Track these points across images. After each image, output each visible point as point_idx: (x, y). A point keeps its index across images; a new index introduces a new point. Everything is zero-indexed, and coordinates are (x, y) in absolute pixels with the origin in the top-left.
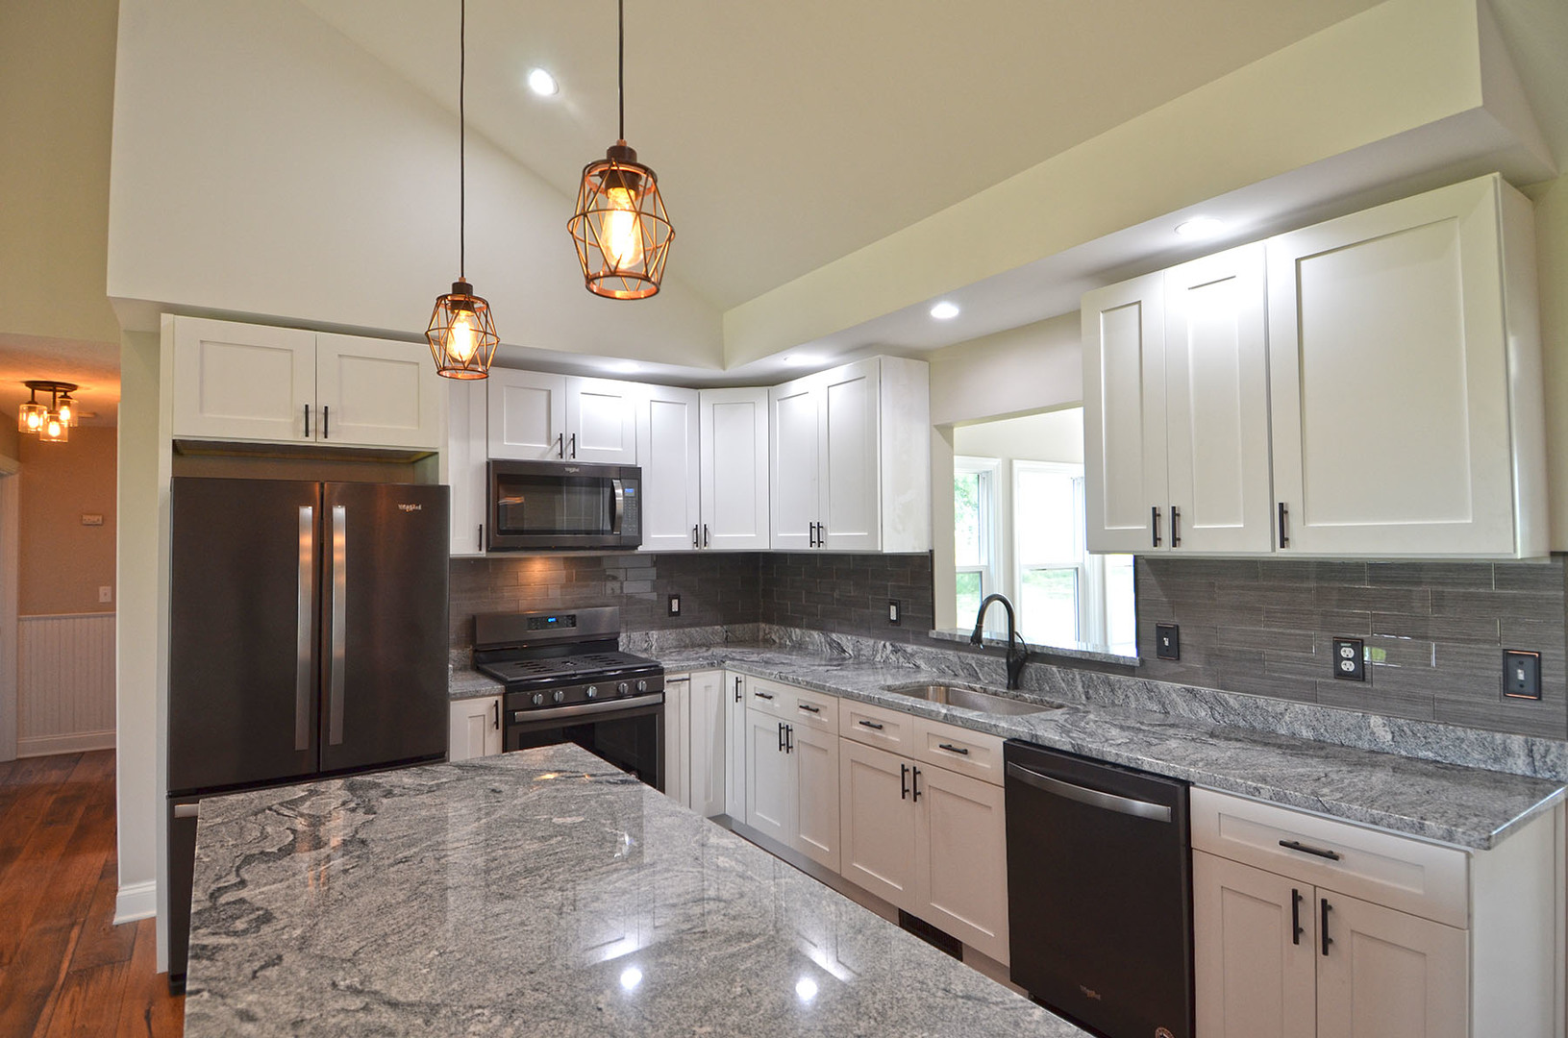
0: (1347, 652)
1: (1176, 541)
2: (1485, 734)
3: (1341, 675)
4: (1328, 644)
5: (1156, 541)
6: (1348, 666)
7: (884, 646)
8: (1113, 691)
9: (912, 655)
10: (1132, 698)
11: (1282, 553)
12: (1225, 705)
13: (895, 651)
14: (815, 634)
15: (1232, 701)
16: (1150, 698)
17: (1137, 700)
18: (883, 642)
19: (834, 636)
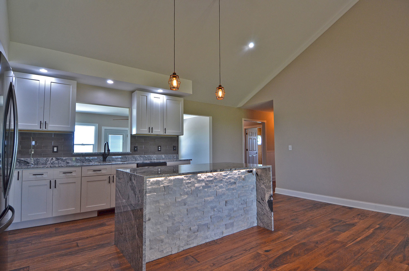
0: (160, 148)
1: (152, 132)
2: (172, 155)
3: (159, 150)
4: (157, 147)
5: (149, 132)
6: (160, 149)
7: (52, 159)
8: (126, 158)
9: (65, 160)
10: (130, 159)
11: (164, 134)
12: (145, 157)
13: (57, 159)
15: (146, 156)
16: (133, 158)
17: (131, 159)
18: (51, 158)
19: (22, 159)
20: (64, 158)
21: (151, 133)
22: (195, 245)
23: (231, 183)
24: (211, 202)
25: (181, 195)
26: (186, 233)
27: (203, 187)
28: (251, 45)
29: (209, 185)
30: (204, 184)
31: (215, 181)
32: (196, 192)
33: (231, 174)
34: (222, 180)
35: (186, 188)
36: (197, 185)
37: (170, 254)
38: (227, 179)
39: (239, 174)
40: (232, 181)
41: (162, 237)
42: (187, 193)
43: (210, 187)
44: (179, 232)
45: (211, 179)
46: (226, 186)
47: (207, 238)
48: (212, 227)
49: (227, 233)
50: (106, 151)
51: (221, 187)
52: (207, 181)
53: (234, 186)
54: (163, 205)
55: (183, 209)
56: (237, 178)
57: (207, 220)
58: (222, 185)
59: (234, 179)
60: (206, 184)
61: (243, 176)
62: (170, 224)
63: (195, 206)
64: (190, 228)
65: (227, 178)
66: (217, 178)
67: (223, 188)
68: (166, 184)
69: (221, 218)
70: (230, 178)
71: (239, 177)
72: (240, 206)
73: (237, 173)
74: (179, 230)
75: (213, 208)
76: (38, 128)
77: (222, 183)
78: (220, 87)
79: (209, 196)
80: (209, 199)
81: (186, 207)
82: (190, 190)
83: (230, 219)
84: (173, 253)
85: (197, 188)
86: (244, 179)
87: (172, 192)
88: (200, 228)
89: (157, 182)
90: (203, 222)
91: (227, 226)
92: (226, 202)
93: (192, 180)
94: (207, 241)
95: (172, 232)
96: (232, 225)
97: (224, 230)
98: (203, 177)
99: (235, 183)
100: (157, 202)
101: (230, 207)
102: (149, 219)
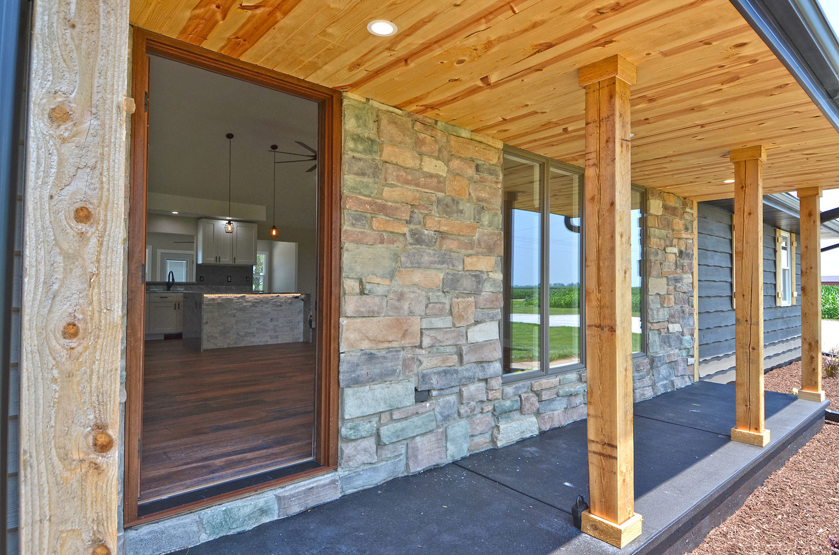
0: (229, 278)
1: (220, 262)
8: (191, 288)
11: (234, 263)
12: (212, 288)
15: (214, 287)
16: (199, 289)
21: (218, 262)
22: (242, 345)
24: (257, 318)
25: (231, 310)
26: (235, 336)
27: (250, 306)
30: (251, 304)
32: (243, 309)
33: (277, 299)
35: (235, 306)
36: (244, 304)
40: (278, 304)
41: (216, 335)
42: (236, 309)
43: (256, 306)
44: (229, 334)
46: (272, 307)
48: (257, 336)
49: (271, 342)
50: (171, 281)
51: (267, 308)
53: (280, 308)
55: (233, 320)
56: (282, 302)
57: (252, 330)
59: (280, 303)
61: (290, 301)
62: (222, 328)
63: (243, 318)
64: (238, 333)
65: (273, 301)
66: (263, 300)
67: (269, 308)
68: (220, 301)
69: (267, 331)
70: (276, 301)
71: (286, 301)
72: (285, 324)
73: (284, 298)
75: (259, 322)
77: (268, 305)
78: (274, 227)
79: (255, 313)
80: (255, 315)
81: (236, 318)
82: (239, 307)
83: (275, 332)
84: (225, 347)
85: (245, 306)
86: (290, 303)
87: (224, 307)
88: (247, 334)
89: (213, 299)
90: (249, 331)
91: (271, 337)
92: (272, 319)
93: (241, 300)
94: (253, 344)
95: (224, 333)
96: (277, 337)
97: (269, 340)
98: (250, 299)
99: (281, 306)
100: (212, 312)
101: (275, 323)
102: (207, 323)
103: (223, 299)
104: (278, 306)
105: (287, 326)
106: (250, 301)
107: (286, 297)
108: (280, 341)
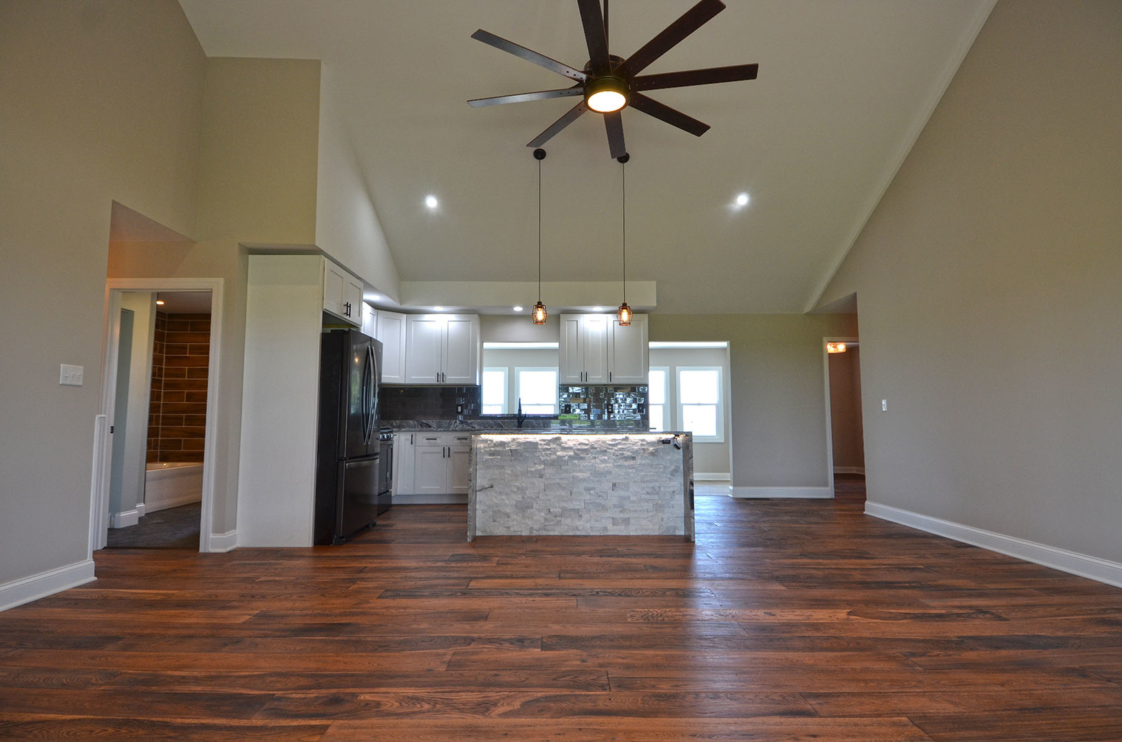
1: (586, 381)
7: (456, 422)
9: (471, 424)
11: (609, 383)
13: (462, 423)
14: (411, 422)
18: (454, 421)
19: (424, 421)
20: (469, 421)
22: (556, 533)
23: (625, 457)
24: (584, 480)
25: (535, 464)
26: (543, 514)
27: (570, 457)
28: (742, 200)
29: (582, 455)
30: (572, 453)
31: (591, 450)
32: (558, 463)
33: (624, 444)
34: (605, 451)
35: (543, 456)
36: (559, 453)
37: (519, 534)
38: (615, 450)
39: (642, 445)
40: (627, 454)
41: (508, 511)
42: (544, 463)
43: (583, 458)
44: (532, 510)
45: (586, 447)
46: (615, 460)
47: (578, 530)
48: (586, 516)
49: (613, 530)
51: (604, 461)
52: (578, 450)
53: (632, 462)
54: (510, 472)
55: (539, 483)
56: (636, 451)
57: (575, 505)
58: (606, 458)
59: (631, 452)
60: (575, 453)
61: (651, 449)
62: (519, 497)
63: (558, 481)
64: (549, 509)
65: (616, 448)
66: (596, 446)
67: (609, 463)
68: (513, 447)
69: (604, 508)
71: (644, 449)
72: (643, 496)
73: (639, 443)
74: (532, 508)
75: (588, 490)
76: (436, 382)
77: (606, 456)
79: (581, 471)
80: (580, 475)
81: (543, 480)
82: (549, 458)
83: (621, 512)
84: (524, 534)
85: (560, 457)
86: (652, 454)
87: (521, 459)
88: (565, 512)
89: (502, 444)
90: (570, 506)
91: (615, 522)
92: (614, 485)
93: (552, 446)
94: (578, 533)
95: (523, 507)
96: (626, 521)
97: (610, 527)
98: (570, 444)
99: (634, 458)
100: (503, 467)
101: (622, 493)
102: (492, 487)
103: (520, 444)
104: (626, 458)
105: (647, 501)
106: (570, 448)
107: (643, 440)
108: (632, 531)
